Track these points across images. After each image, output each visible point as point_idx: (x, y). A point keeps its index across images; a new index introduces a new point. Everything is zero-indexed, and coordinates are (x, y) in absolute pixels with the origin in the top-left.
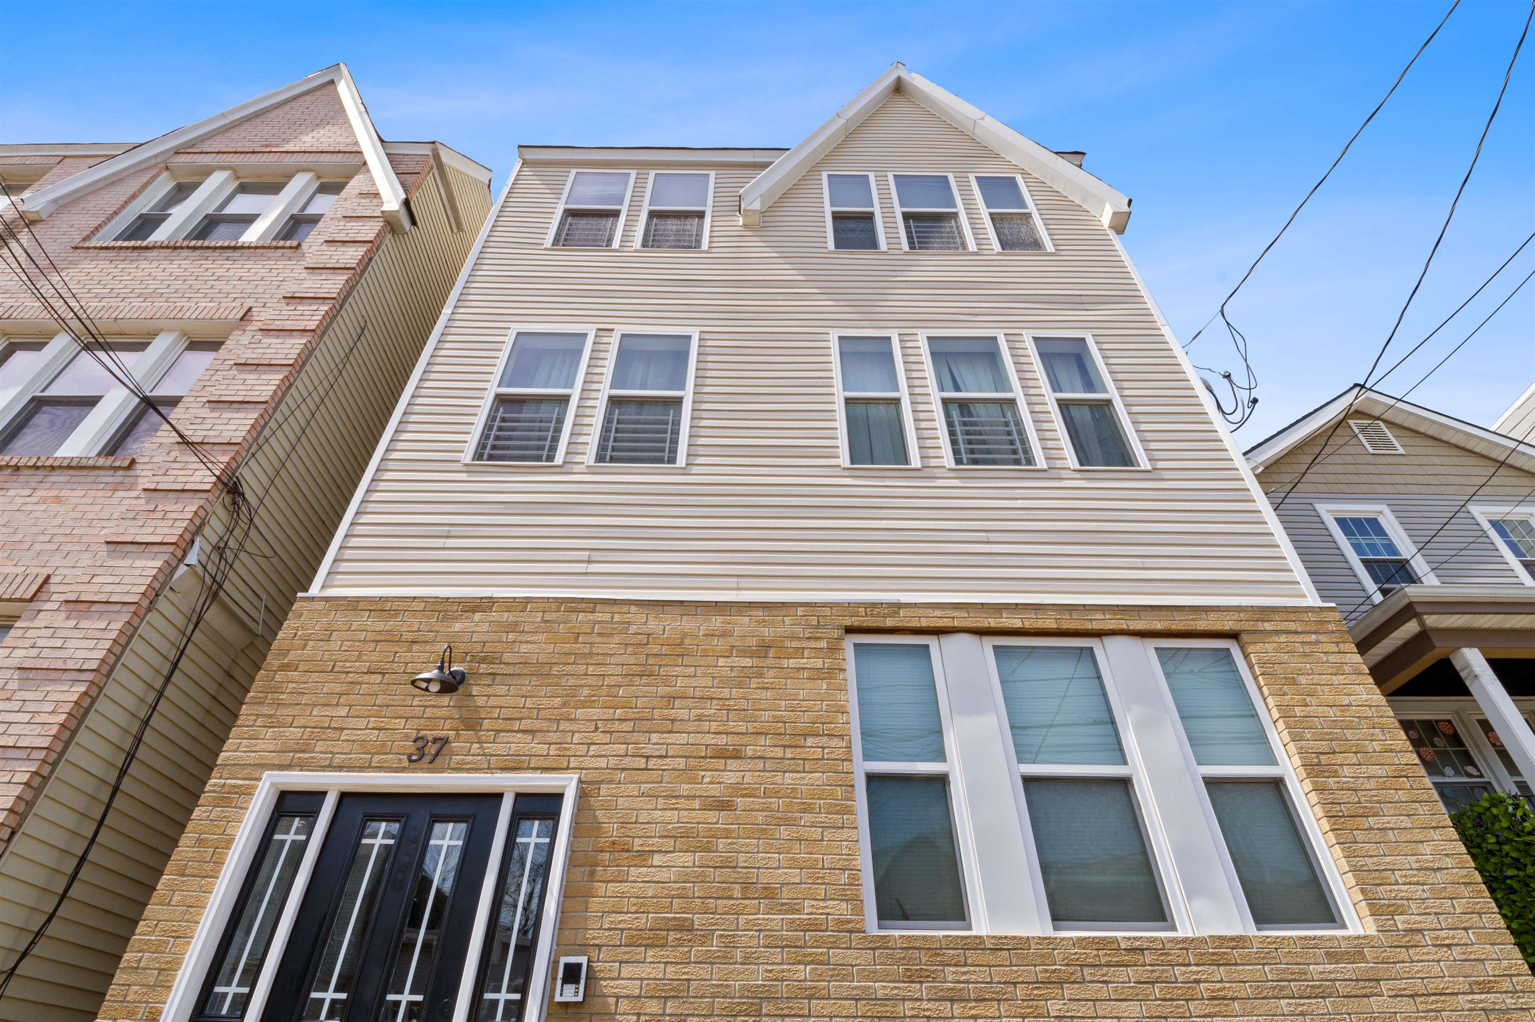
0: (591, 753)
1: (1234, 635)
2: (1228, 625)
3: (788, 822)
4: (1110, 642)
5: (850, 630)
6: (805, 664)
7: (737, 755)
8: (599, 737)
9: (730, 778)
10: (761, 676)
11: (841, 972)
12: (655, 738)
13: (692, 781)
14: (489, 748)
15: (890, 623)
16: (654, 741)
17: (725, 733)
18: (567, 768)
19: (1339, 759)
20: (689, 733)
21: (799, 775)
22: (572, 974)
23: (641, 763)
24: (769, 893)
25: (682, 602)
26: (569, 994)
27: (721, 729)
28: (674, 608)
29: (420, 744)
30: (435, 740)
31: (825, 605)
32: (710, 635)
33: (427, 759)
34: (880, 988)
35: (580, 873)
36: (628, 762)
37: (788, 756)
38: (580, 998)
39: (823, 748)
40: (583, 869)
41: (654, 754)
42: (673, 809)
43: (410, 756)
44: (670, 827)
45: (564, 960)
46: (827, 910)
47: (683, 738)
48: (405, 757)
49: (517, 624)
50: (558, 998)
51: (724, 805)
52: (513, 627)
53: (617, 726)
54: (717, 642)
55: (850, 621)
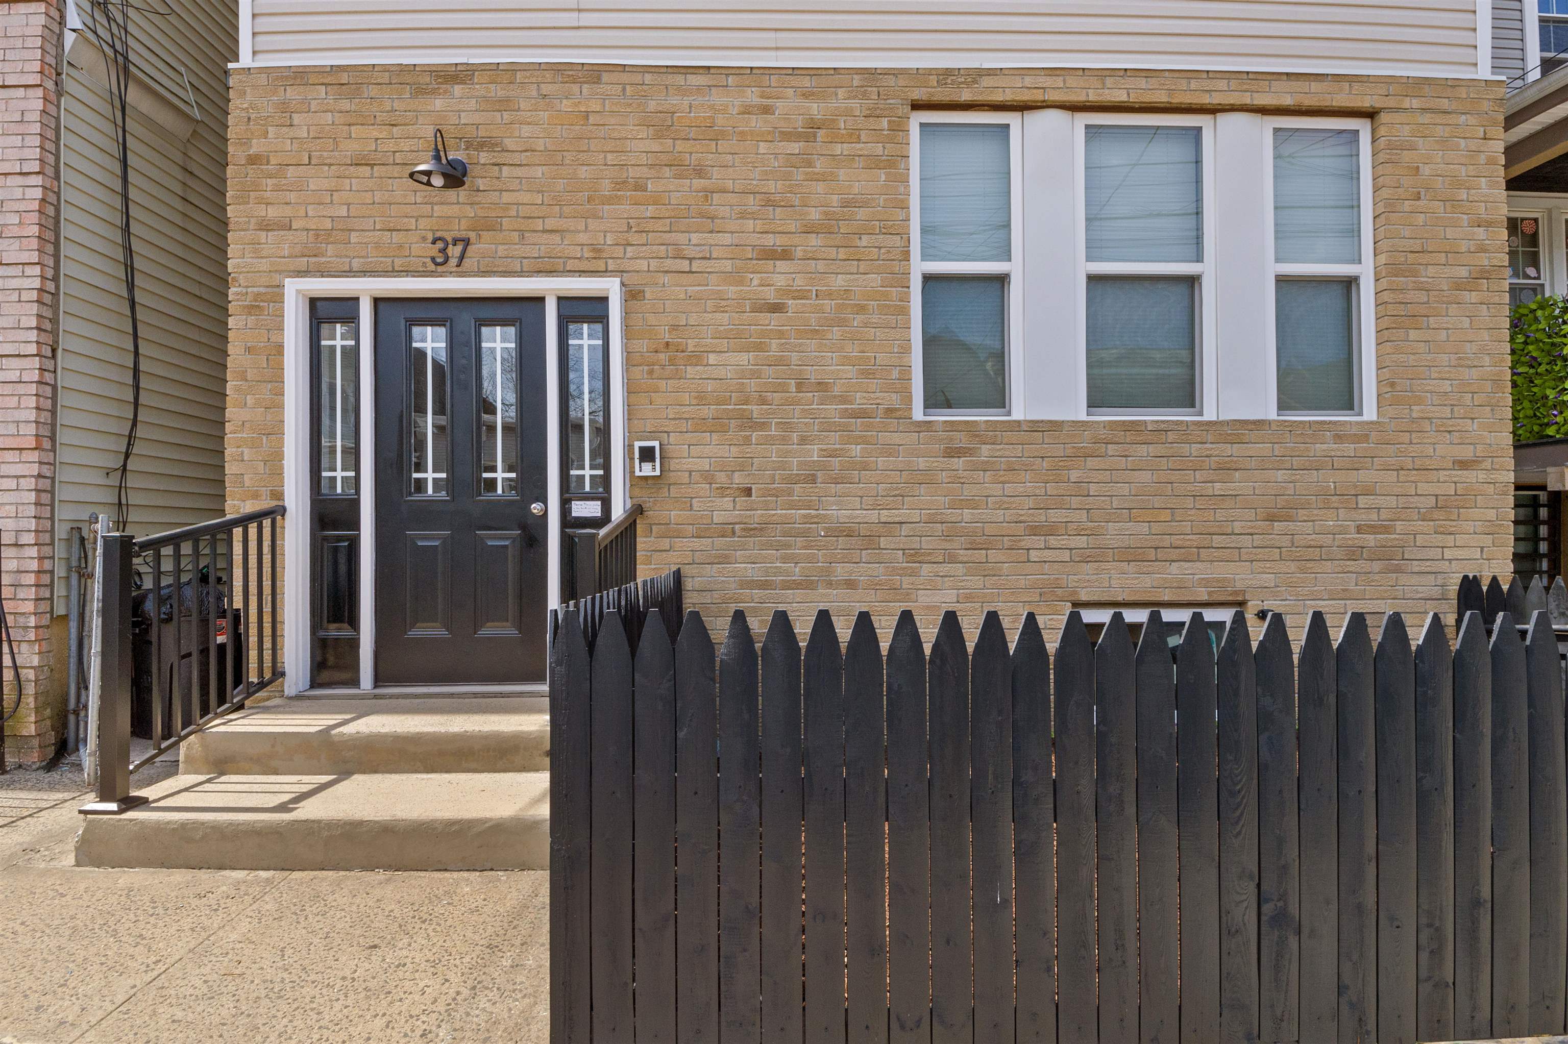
0: (629, 255)
1: (1370, 115)
2: (1366, 103)
3: (842, 323)
4: (1224, 119)
5: (917, 106)
6: (861, 150)
7: (785, 255)
8: (634, 238)
9: (780, 281)
10: (810, 164)
11: (890, 451)
12: (695, 238)
13: (741, 283)
14: (516, 250)
15: (966, 96)
16: (694, 241)
17: (772, 233)
18: (606, 271)
19: (1425, 258)
20: (732, 232)
21: (852, 277)
22: (647, 455)
23: (685, 265)
24: (822, 386)
25: (709, 68)
26: (647, 470)
27: (766, 228)
28: (699, 77)
29: (440, 245)
30: (455, 242)
31: (887, 72)
32: (747, 111)
33: (453, 262)
34: (922, 463)
35: (639, 372)
36: (669, 264)
37: (841, 256)
38: (658, 473)
39: (880, 248)
40: (641, 368)
41: (697, 256)
42: (723, 312)
43: (433, 259)
44: (722, 328)
45: (637, 444)
46: (878, 401)
47: (727, 239)
48: (429, 260)
49: (507, 100)
50: (638, 473)
51: (777, 308)
52: (504, 104)
53: (650, 226)
54: (756, 122)
55: (919, 94)
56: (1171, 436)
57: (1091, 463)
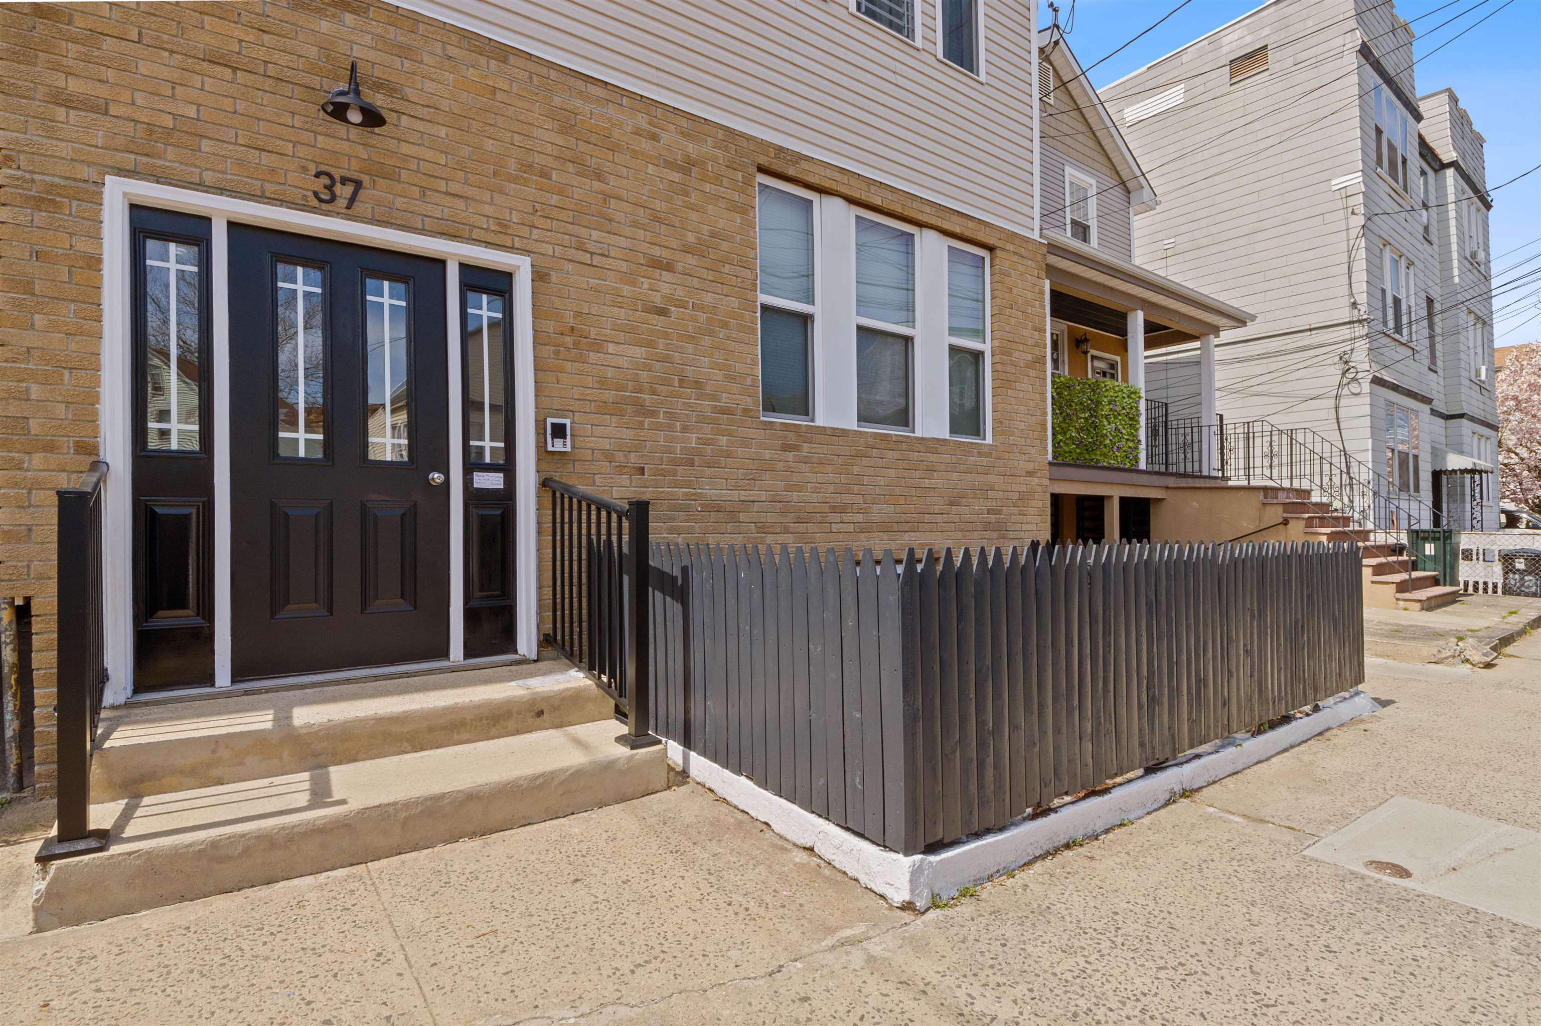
0: (534, 237)
1: (991, 249)
2: (991, 241)
3: (711, 333)
4: (925, 232)
5: (762, 170)
6: (724, 193)
7: (669, 267)
8: (540, 222)
9: (666, 289)
10: (687, 194)
11: (746, 443)
12: (595, 235)
13: (633, 284)
14: (416, 206)
15: (791, 172)
16: (594, 238)
17: (660, 246)
18: (512, 248)
19: (1015, 346)
20: (626, 237)
21: (719, 297)
22: (559, 431)
23: (587, 258)
24: (698, 385)
25: (606, 83)
26: (558, 445)
27: (654, 240)
28: (598, 89)
29: (325, 180)
30: (344, 181)
31: (742, 135)
32: (638, 132)
33: (342, 203)
34: (767, 454)
35: (547, 351)
36: (572, 253)
37: (711, 278)
38: (568, 449)
39: (737, 277)
40: (548, 347)
41: (598, 252)
42: (619, 307)
43: (316, 194)
44: (619, 322)
45: (550, 421)
46: (738, 402)
47: (623, 242)
48: (310, 194)
50: (550, 448)
51: (662, 312)
53: (555, 213)
54: (645, 145)
55: (763, 160)
56: (904, 446)
57: (865, 461)
